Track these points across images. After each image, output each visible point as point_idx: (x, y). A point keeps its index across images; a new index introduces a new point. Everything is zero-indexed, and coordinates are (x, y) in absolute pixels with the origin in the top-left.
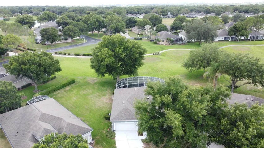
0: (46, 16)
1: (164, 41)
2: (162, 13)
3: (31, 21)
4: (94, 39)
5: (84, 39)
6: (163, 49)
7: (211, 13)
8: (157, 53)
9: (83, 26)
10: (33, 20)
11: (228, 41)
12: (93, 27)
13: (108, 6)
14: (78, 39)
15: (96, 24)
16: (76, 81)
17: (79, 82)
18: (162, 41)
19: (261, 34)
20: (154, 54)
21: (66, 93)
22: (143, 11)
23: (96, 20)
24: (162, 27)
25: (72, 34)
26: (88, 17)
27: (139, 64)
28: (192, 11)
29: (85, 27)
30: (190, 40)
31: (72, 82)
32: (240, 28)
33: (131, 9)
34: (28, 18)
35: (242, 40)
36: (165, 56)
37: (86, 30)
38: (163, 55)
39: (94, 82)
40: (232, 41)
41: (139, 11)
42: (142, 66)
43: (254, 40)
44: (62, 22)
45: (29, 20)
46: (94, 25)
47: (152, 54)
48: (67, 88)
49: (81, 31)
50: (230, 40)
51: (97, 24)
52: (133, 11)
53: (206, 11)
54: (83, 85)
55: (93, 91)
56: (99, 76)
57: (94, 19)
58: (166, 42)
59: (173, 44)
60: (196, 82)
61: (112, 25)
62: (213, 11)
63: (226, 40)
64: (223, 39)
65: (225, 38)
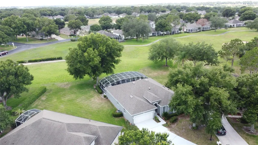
2: (78, 14)
4: (24, 44)
5: (13, 45)
7: (122, 13)
9: (9, 30)
11: (155, 36)
12: (21, 30)
13: (7, 8)
14: (3, 46)
15: (23, 27)
17: (51, 90)
19: (177, 29)
21: (45, 103)
22: (57, 12)
23: (23, 23)
24: (97, 27)
26: (9, 20)
28: (105, 12)
29: (11, 31)
30: (127, 38)
31: (44, 91)
32: (164, 24)
35: (165, 34)
39: (68, 87)
40: (158, 36)
41: (52, 13)
43: (174, 34)
46: (21, 29)
48: (43, 98)
49: (9, 36)
50: (157, 35)
51: (25, 27)
52: (46, 13)
53: (118, 12)
54: (59, 92)
55: (76, 95)
57: (20, 22)
60: (162, 71)
61: (44, 28)
62: (123, 12)
63: (154, 35)
64: (151, 35)
65: (153, 34)
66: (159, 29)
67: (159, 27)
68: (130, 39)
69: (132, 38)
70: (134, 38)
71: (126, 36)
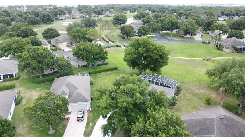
0: (141, 15)
1: (228, 48)
3: (123, 19)
4: (165, 38)
5: (155, 37)
8: (208, 59)
9: (157, 25)
10: (125, 18)
16: (118, 68)
17: (120, 70)
18: (226, 48)
20: (204, 59)
21: (105, 76)
25: (144, 32)
29: (158, 27)
31: (115, 69)
33: (228, 11)
34: (122, 16)
37: (159, 29)
39: (129, 72)
44: (147, 21)
45: (122, 17)
47: (203, 59)
48: (109, 73)
56: (131, 68)
57: (168, 20)
58: (231, 49)
59: (237, 53)
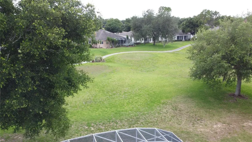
1: (103, 44)
6: (105, 53)
8: (99, 59)
18: (101, 43)
20: (93, 62)
27: (69, 80)
30: (138, 42)
32: (197, 22)
36: (114, 63)
38: (109, 60)
42: (81, 87)
50: (183, 40)
58: (107, 44)
63: (179, 39)
64: (176, 39)
65: (178, 37)
66: (189, 29)
67: (189, 27)
68: (143, 43)
69: (147, 43)
70: (149, 43)
71: (137, 39)
